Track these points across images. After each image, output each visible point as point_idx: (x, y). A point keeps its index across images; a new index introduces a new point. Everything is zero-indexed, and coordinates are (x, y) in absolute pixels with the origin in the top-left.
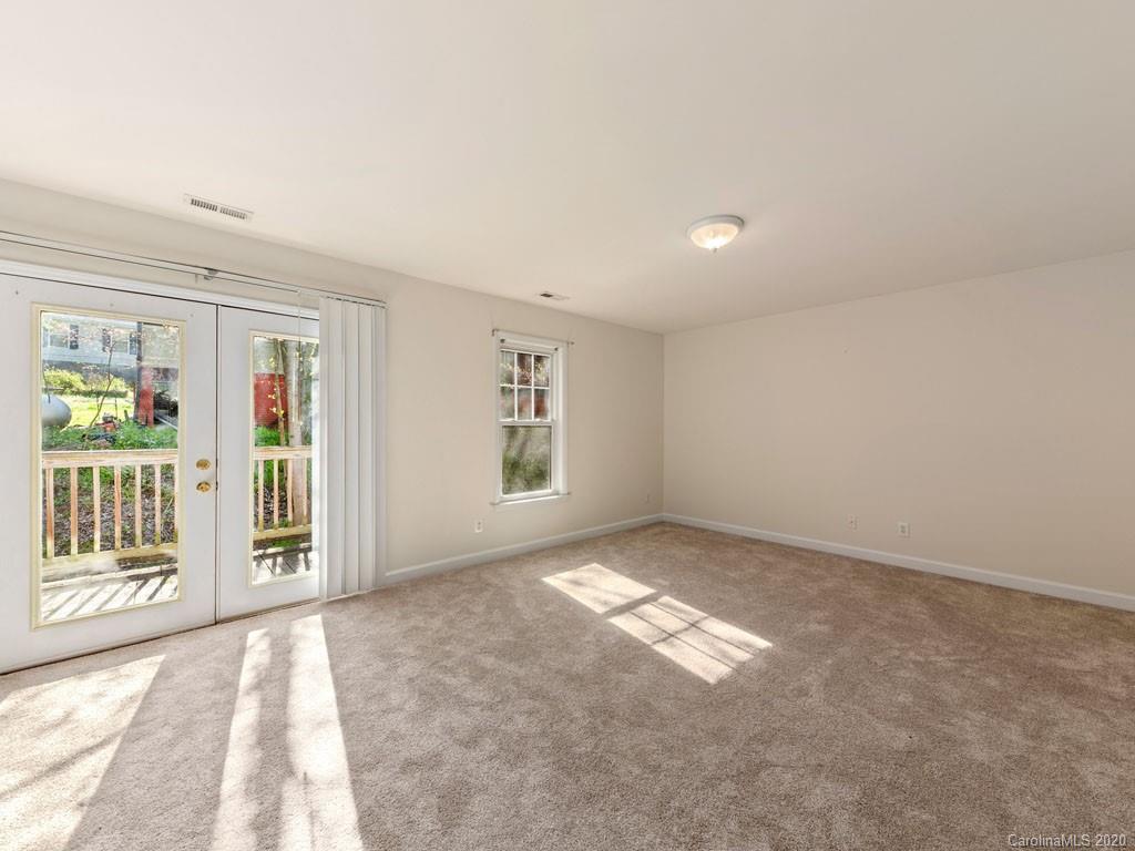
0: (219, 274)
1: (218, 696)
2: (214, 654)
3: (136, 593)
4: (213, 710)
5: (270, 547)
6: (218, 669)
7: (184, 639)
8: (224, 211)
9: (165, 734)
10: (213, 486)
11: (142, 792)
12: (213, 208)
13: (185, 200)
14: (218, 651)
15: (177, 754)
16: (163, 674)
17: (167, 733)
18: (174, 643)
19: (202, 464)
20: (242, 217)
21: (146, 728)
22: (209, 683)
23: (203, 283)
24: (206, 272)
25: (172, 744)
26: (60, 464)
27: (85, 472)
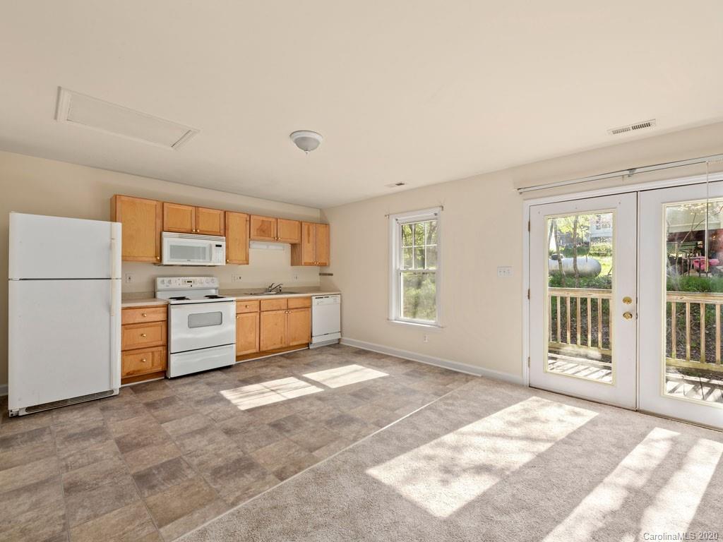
0: (637, 171)
1: (614, 450)
2: (625, 427)
3: (603, 376)
4: (607, 455)
5: (714, 379)
6: (623, 436)
7: (614, 410)
8: (634, 128)
9: (578, 449)
10: (634, 316)
11: (555, 466)
12: (627, 130)
13: (609, 133)
14: (629, 427)
15: (580, 462)
16: (593, 423)
17: (579, 450)
18: (608, 410)
19: (627, 300)
20: (648, 125)
21: (572, 441)
22: (614, 441)
23: (628, 180)
24: (628, 172)
25: (579, 456)
26: (555, 294)
27: (584, 301)
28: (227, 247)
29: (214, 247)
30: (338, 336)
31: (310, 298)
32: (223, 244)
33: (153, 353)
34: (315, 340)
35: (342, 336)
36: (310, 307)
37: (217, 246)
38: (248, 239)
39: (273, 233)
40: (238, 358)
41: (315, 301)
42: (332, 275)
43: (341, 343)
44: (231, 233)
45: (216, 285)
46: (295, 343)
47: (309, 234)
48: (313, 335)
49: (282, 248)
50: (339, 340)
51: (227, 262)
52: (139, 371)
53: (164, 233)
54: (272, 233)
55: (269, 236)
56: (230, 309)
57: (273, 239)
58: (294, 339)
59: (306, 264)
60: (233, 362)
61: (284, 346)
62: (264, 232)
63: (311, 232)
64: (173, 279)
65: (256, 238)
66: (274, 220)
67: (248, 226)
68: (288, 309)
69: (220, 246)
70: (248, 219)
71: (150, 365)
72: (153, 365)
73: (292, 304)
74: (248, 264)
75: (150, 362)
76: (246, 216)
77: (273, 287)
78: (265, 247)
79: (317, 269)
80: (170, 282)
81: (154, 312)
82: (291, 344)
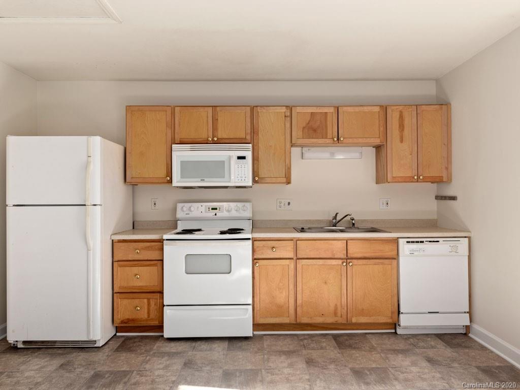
28: (255, 159)
29: (234, 160)
30: (465, 320)
31: (396, 241)
32: (249, 155)
33: (149, 300)
34: (404, 320)
35: (471, 321)
36: (396, 258)
37: (239, 158)
38: (288, 144)
39: (332, 130)
40: (256, 326)
41: (405, 248)
42: (453, 198)
43: (470, 335)
44: (262, 138)
45: (249, 214)
46: (363, 320)
47: (402, 127)
48: (402, 311)
49: (357, 155)
50: (467, 328)
51: (254, 181)
52: (133, 320)
53: (173, 145)
54: (329, 132)
55: (325, 136)
56: (241, 251)
57: (331, 141)
58: (362, 313)
59: (396, 180)
60: (249, 332)
61: (340, 320)
62: (315, 131)
63: (407, 122)
64: (195, 205)
65: (300, 141)
66: (332, 110)
67: (288, 125)
68: (348, 259)
69: (244, 158)
70: (288, 114)
71: (146, 316)
72: (149, 316)
73: (354, 250)
74: (289, 182)
75: (146, 311)
76: (284, 110)
77: (338, 218)
78: (327, 155)
79: (432, 189)
80: (190, 209)
81: (149, 247)
82: (354, 320)
